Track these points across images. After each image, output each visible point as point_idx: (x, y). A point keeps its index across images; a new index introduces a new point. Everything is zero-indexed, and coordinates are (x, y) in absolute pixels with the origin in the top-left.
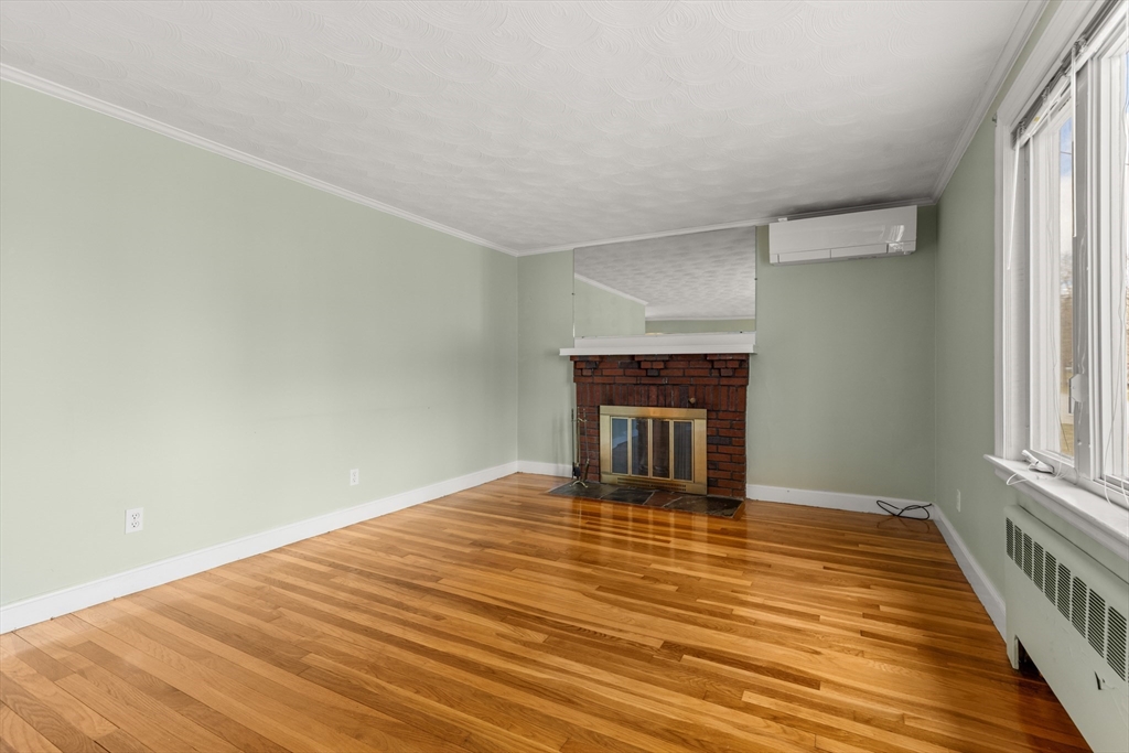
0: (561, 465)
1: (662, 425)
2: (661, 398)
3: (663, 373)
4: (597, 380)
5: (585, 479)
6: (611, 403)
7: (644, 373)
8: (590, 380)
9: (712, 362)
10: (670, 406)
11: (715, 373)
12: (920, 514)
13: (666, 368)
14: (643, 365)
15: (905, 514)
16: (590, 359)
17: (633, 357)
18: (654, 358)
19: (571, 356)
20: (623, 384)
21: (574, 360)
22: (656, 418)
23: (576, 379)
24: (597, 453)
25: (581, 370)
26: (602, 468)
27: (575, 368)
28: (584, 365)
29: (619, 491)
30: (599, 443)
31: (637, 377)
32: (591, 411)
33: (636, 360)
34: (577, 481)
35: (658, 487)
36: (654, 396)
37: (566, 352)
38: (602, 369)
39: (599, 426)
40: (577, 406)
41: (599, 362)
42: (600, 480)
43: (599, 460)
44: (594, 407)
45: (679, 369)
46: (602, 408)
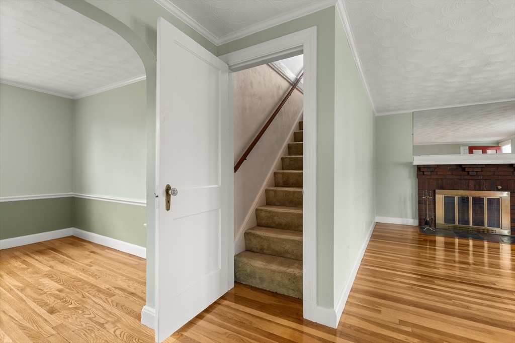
0: (405, 219)
2: (477, 186)
3: (479, 173)
4: (434, 177)
5: (426, 222)
6: (442, 188)
7: (466, 173)
8: (429, 177)
13: (482, 171)
14: (466, 170)
16: (431, 166)
17: (460, 166)
18: (476, 166)
19: (417, 165)
20: (451, 179)
21: (419, 167)
22: (474, 196)
23: (418, 176)
24: (433, 213)
25: (423, 172)
26: (437, 222)
27: (417, 171)
28: (426, 170)
29: (455, 233)
30: (435, 209)
31: (461, 175)
32: (429, 193)
33: (463, 167)
34: (427, 227)
35: (476, 231)
36: (472, 185)
37: (416, 163)
38: (437, 172)
39: (435, 199)
40: (419, 190)
41: (435, 168)
42: (435, 227)
43: (435, 217)
44: (430, 190)
45: (490, 171)
46: (437, 191)
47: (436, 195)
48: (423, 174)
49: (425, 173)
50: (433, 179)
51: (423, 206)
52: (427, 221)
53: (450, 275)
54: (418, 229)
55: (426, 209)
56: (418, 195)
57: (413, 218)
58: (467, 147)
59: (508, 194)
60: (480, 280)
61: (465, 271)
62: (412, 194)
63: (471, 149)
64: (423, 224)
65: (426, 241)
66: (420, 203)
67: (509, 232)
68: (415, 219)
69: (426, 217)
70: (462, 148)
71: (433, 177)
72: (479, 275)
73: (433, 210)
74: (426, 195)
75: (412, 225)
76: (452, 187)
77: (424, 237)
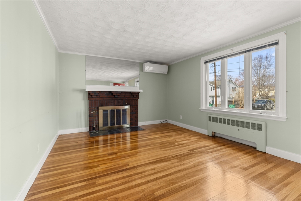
0: (81, 128)
1: (118, 111)
2: (118, 103)
3: (119, 97)
5: (93, 129)
6: (102, 106)
7: (113, 96)
8: (95, 99)
9: (132, 94)
10: (121, 105)
11: (132, 96)
12: (167, 122)
13: (120, 95)
14: (114, 94)
15: (164, 122)
16: (96, 92)
19: (88, 91)
20: (106, 100)
21: (89, 92)
22: (117, 109)
23: (89, 99)
24: (97, 122)
25: (92, 96)
26: (99, 126)
27: (88, 95)
28: (93, 94)
29: (109, 131)
30: (98, 119)
31: (111, 98)
32: (95, 109)
33: (112, 93)
34: (94, 131)
35: (117, 128)
36: (116, 103)
37: (87, 90)
38: (99, 95)
39: (98, 113)
40: (89, 108)
41: (99, 93)
42: (98, 130)
43: (98, 124)
44: (96, 107)
45: (123, 95)
46: (99, 107)
47: (99, 110)
48: (92, 97)
49: (93, 97)
50: (97, 100)
51: (92, 118)
52: (94, 127)
53: (106, 169)
54: (89, 134)
55: (93, 119)
56: (89, 111)
57: (86, 127)
58: (113, 84)
59: (129, 107)
60: (122, 165)
61: (114, 161)
62: (85, 110)
63: (115, 84)
64: (91, 130)
65: (92, 142)
66: (90, 116)
67: (129, 126)
68: (87, 127)
69: (93, 125)
70: (111, 84)
71: (98, 99)
72: (121, 160)
73: (97, 120)
74: (93, 111)
75: (85, 131)
76: (107, 105)
77: (92, 140)
